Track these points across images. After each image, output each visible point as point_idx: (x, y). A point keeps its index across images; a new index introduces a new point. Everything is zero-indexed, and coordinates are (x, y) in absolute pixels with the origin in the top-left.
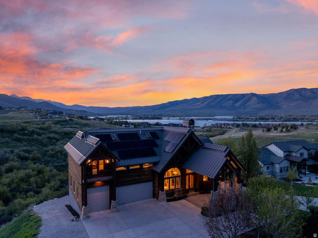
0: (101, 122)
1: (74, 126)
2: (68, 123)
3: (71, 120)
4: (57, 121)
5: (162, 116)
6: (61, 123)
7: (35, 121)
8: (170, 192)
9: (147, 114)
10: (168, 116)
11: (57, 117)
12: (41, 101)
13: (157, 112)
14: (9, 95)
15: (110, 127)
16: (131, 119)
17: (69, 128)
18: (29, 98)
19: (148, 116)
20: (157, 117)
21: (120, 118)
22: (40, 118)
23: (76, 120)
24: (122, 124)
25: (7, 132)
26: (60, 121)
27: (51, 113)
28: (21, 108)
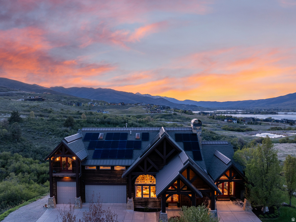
0: (203, 116)
1: (177, 120)
2: (172, 117)
3: (175, 114)
4: (163, 115)
5: (278, 110)
6: (166, 117)
7: (145, 115)
8: (143, 200)
9: (260, 108)
10: (287, 111)
11: (164, 112)
12: (158, 97)
13: (273, 107)
14: (135, 93)
15: (211, 121)
16: (241, 114)
17: (172, 122)
18: (149, 95)
19: (261, 110)
20: (272, 111)
21: (229, 113)
22: (150, 113)
23: (180, 114)
24: (225, 119)
25: (112, 124)
26: (165, 115)
27: (160, 108)
28: (138, 103)
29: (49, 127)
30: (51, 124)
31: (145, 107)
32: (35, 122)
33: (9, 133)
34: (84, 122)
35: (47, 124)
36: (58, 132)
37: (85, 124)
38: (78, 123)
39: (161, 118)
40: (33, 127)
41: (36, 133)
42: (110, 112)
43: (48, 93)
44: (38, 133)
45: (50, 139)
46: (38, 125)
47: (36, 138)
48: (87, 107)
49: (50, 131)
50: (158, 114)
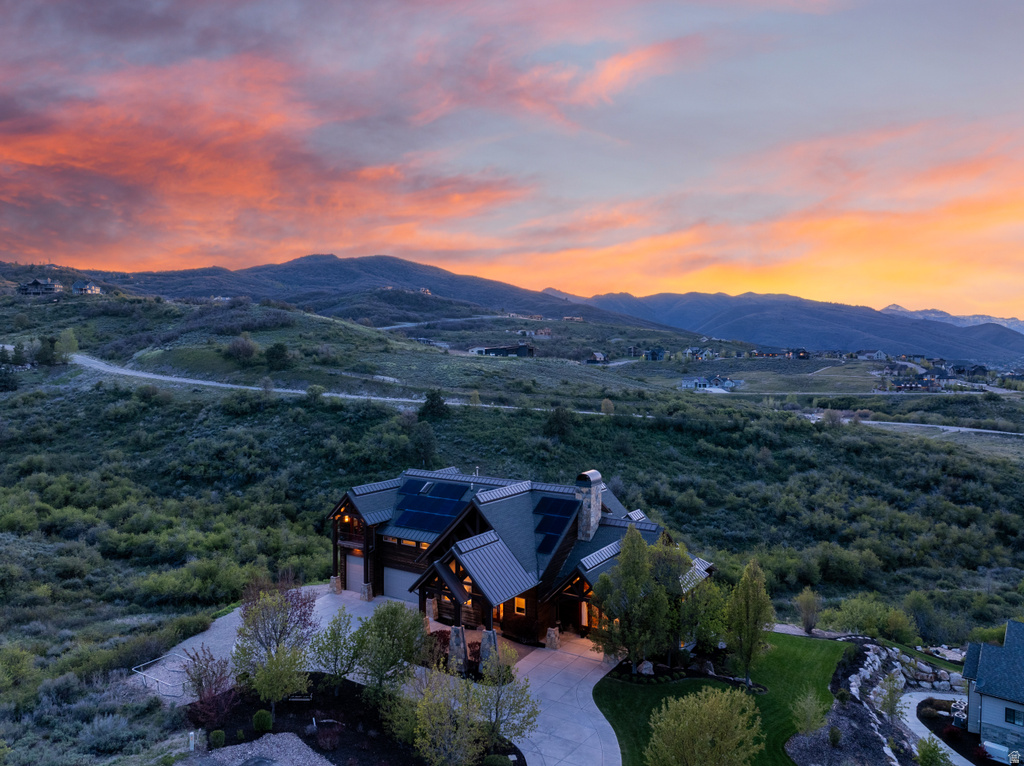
2: (975, 410)
3: (991, 398)
4: (941, 399)
6: (951, 409)
11: (951, 387)
12: (982, 322)
17: (970, 427)
18: (942, 313)
22: (890, 389)
23: (1017, 397)
26: (947, 402)
27: (933, 373)
28: (859, 353)
29: (507, 433)
30: (515, 425)
31: (883, 365)
32: (478, 419)
33: (411, 446)
34: (604, 424)
35: (505, 424)
36: (524, 449)
37: (604, 429)
38: (588, 425)
39: (930, 409)
40: (469, 433)
41: (472, 448)
42: (748, 381)
43: (576, 319)
44: (477, 449)
45: (500, 466)
46: (483, 428)
47: (468, 460)
48: (680, 363)
49: (506, 444)
50: (919, 397)
